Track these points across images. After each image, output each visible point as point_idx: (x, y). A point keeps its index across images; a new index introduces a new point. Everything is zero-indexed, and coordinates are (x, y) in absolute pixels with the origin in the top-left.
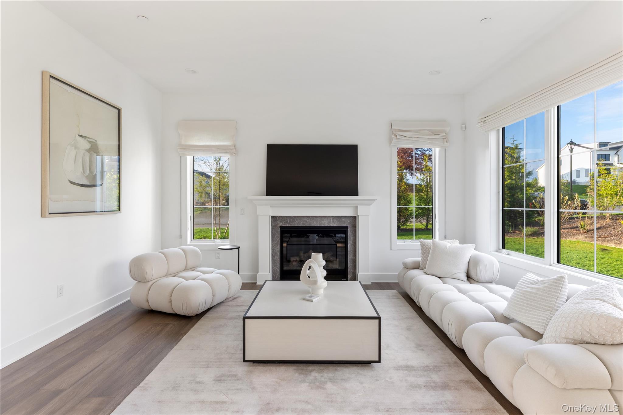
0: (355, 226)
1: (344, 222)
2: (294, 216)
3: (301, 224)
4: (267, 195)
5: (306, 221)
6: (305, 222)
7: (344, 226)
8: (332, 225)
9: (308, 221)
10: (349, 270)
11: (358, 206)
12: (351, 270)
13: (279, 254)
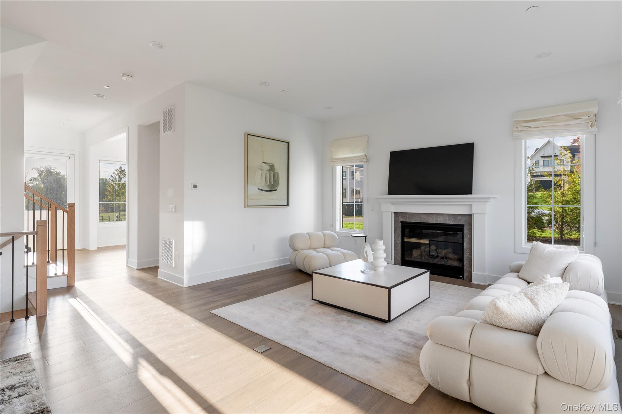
0: (470, 225)
1: (460, 220)
2: (412, 213)
3: (419, 220)
4: (388, 194)
5: (424, 218)
6: (422, 219)
7: (460, 224)
8: (447, 223)
9: (425, 217)
10: (465, 268)
11: (473, 205)
12: (467, 268)
13: (400, 245)
